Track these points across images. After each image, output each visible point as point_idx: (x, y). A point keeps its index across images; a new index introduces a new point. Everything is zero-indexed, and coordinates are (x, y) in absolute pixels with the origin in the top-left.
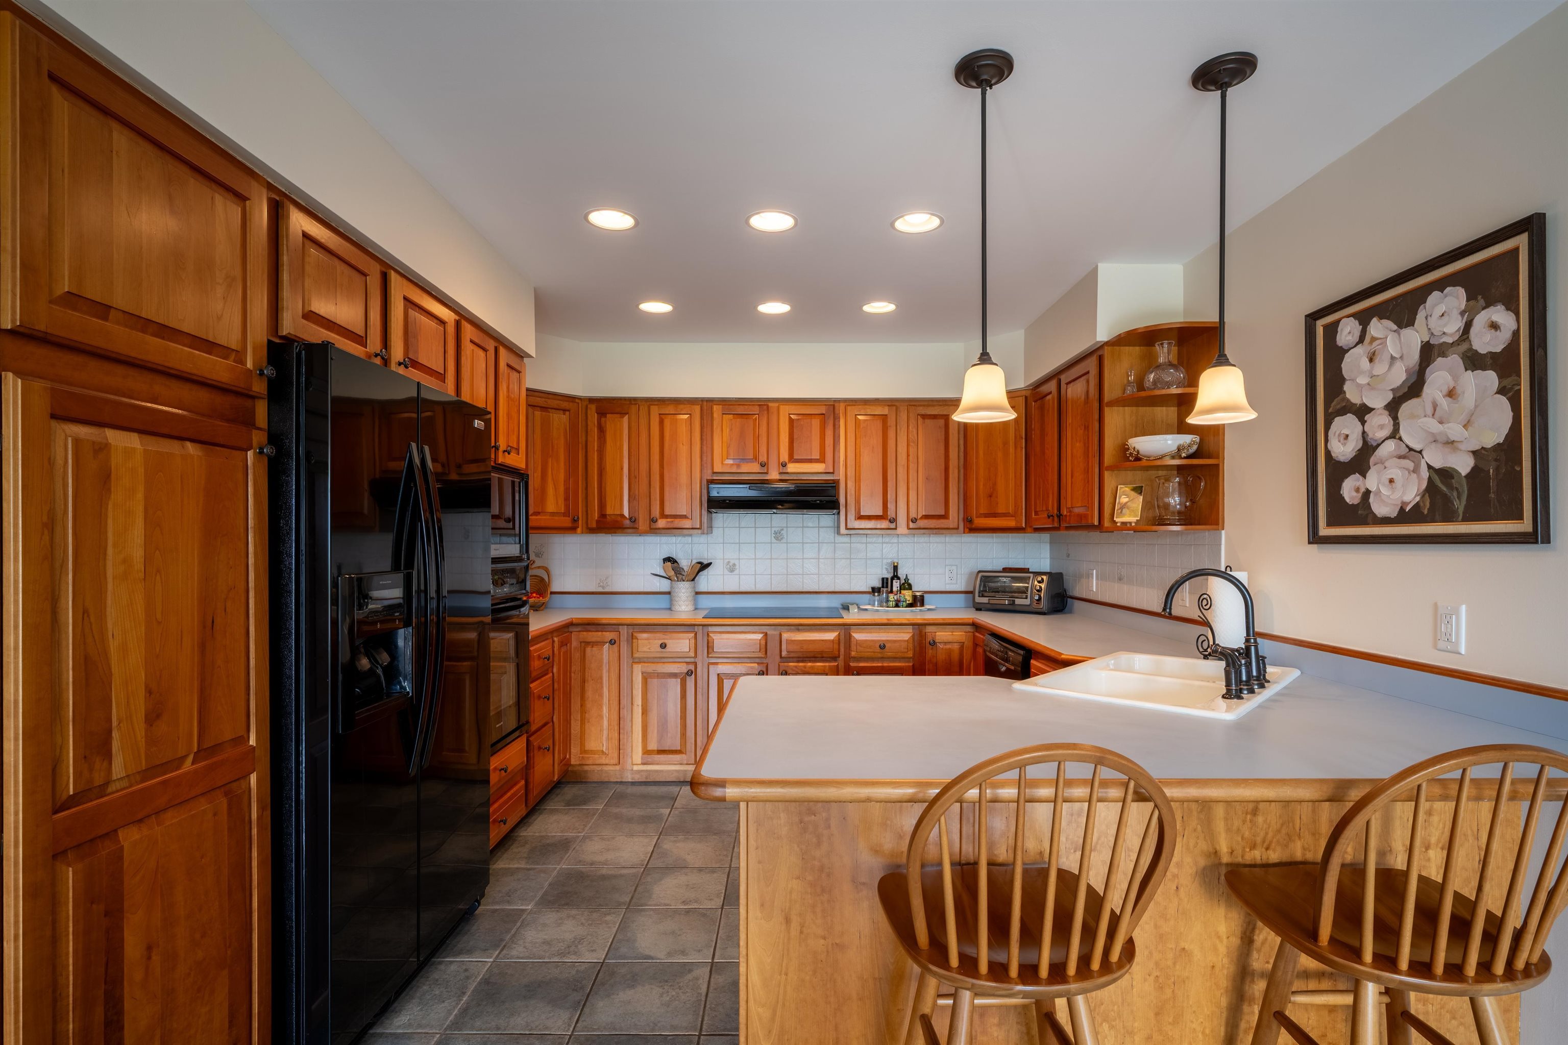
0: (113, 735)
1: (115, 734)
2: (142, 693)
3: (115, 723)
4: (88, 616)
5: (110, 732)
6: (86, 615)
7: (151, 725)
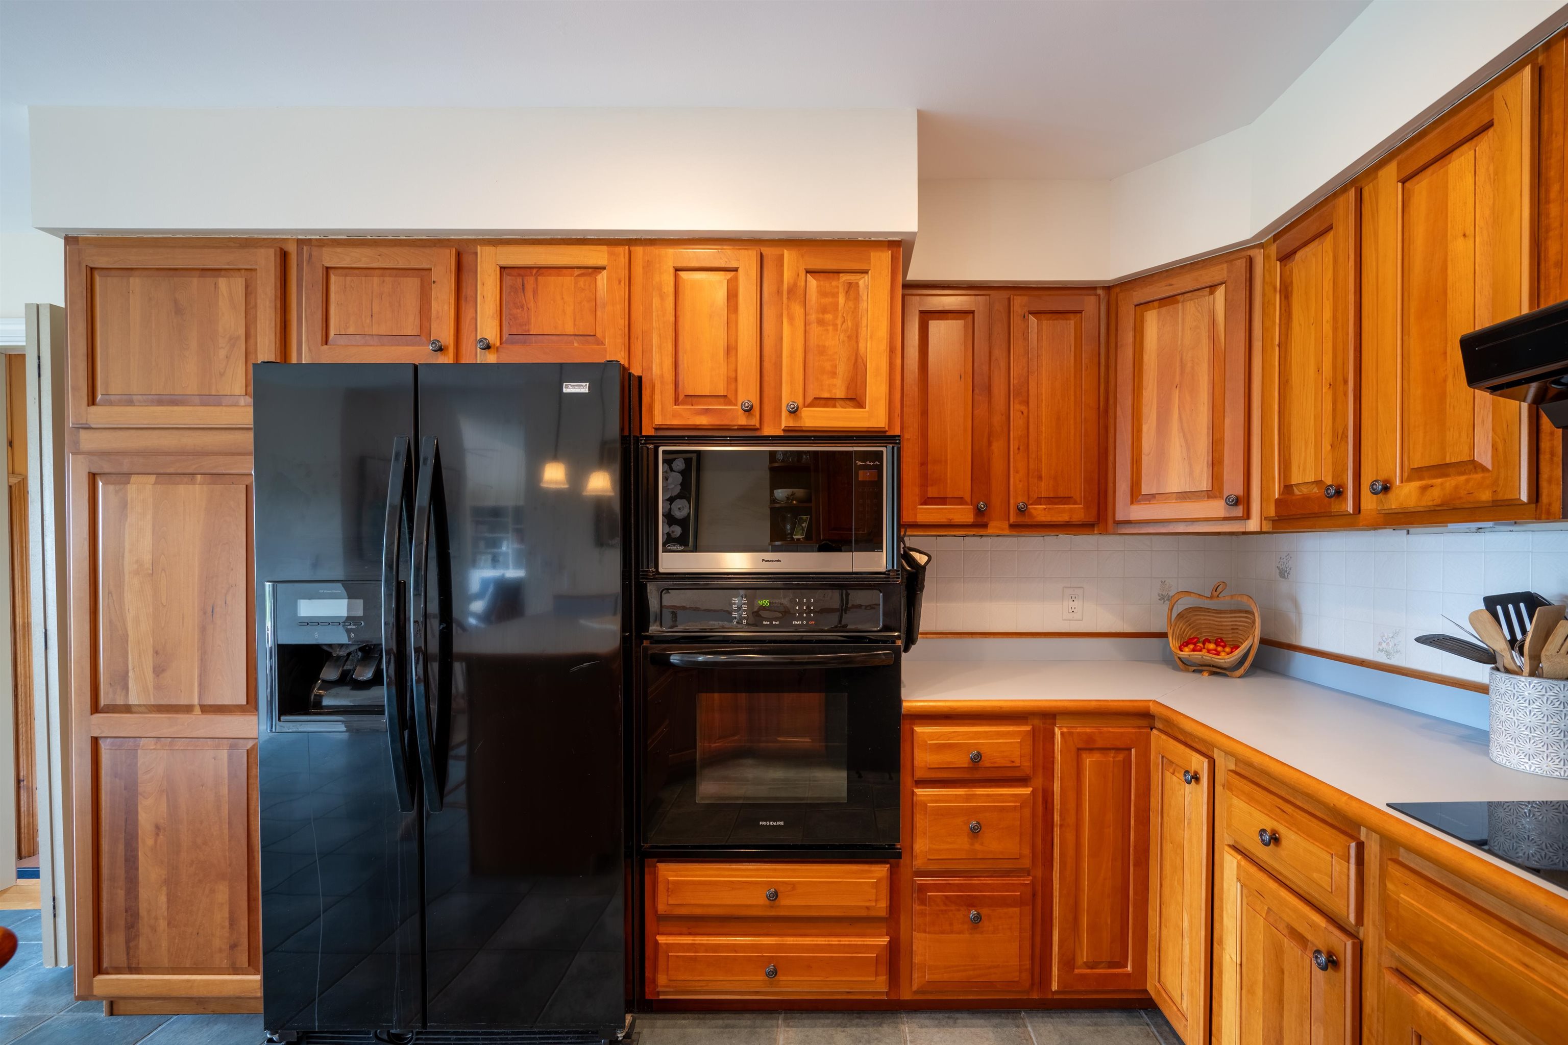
0: (130, 675)
1: (131, 674)
2: (150, 652)
3: (130, 667)
4: (112, 596)
5: (127, 672)
6: (110, 595)
7: (158, 676)
